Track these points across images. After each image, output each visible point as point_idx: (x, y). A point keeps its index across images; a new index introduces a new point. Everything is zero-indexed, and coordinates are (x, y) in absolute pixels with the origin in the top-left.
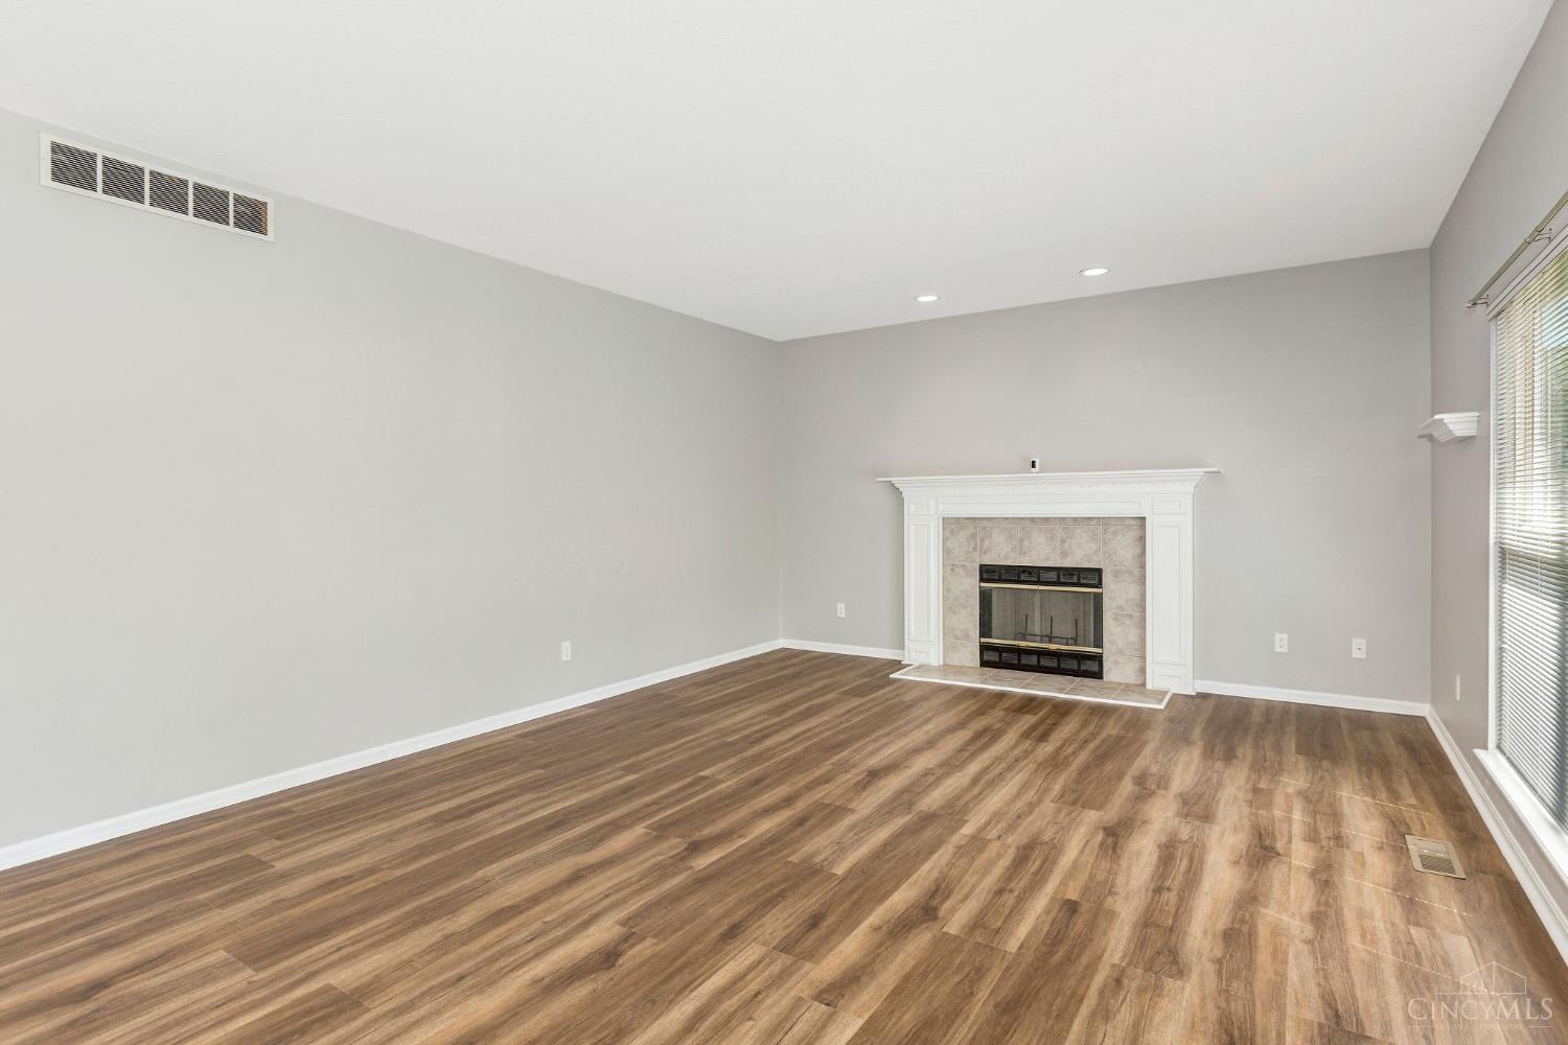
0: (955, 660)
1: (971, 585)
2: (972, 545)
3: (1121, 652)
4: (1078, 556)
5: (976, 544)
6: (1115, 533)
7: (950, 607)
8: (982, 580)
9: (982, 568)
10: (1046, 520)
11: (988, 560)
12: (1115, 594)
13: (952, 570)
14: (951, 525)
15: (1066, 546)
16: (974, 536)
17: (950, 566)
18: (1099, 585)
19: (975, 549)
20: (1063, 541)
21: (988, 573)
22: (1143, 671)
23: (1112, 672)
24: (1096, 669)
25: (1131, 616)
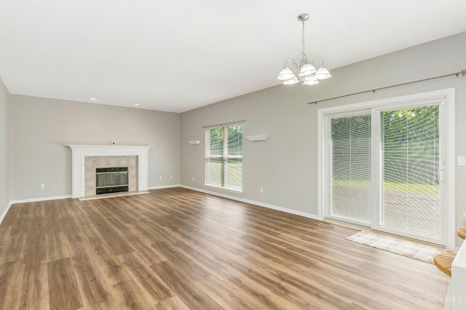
0: (88, 194)
1: (94, 173)
2: (94, 163)
3: (132, 185)
4: (123, 165)
5: (95, 163)
6: (131, 159)
7: (87, 180)
8: (97, 172)
9: (97, 169)
10: (115, 157)
11: (99, 167)
12: (131, 172)
13: (87, 170)
14: (87, 158)
15: (120, 162)
16: (94, 161)
17: (87, 169)
18: (127, 171)
19: (95, 164)
20: (119, 161)
21: (98, 170)
22: (137, 188)
23: (130, 189)
24: (127, 189)
25: (134, 177)
